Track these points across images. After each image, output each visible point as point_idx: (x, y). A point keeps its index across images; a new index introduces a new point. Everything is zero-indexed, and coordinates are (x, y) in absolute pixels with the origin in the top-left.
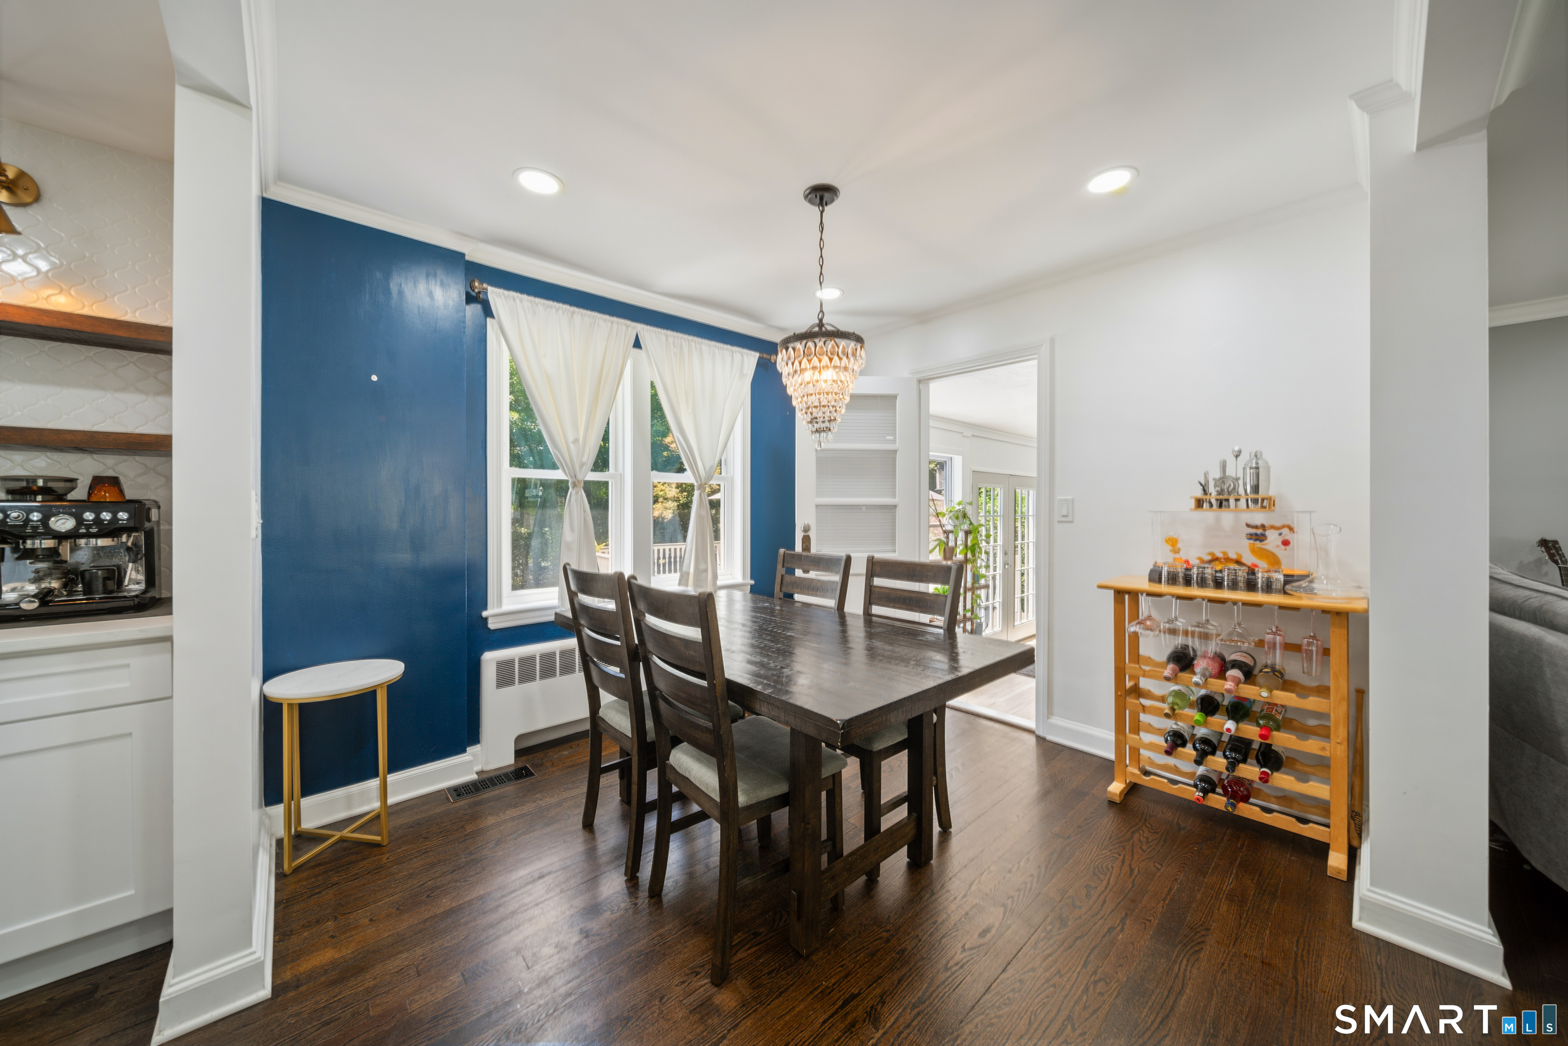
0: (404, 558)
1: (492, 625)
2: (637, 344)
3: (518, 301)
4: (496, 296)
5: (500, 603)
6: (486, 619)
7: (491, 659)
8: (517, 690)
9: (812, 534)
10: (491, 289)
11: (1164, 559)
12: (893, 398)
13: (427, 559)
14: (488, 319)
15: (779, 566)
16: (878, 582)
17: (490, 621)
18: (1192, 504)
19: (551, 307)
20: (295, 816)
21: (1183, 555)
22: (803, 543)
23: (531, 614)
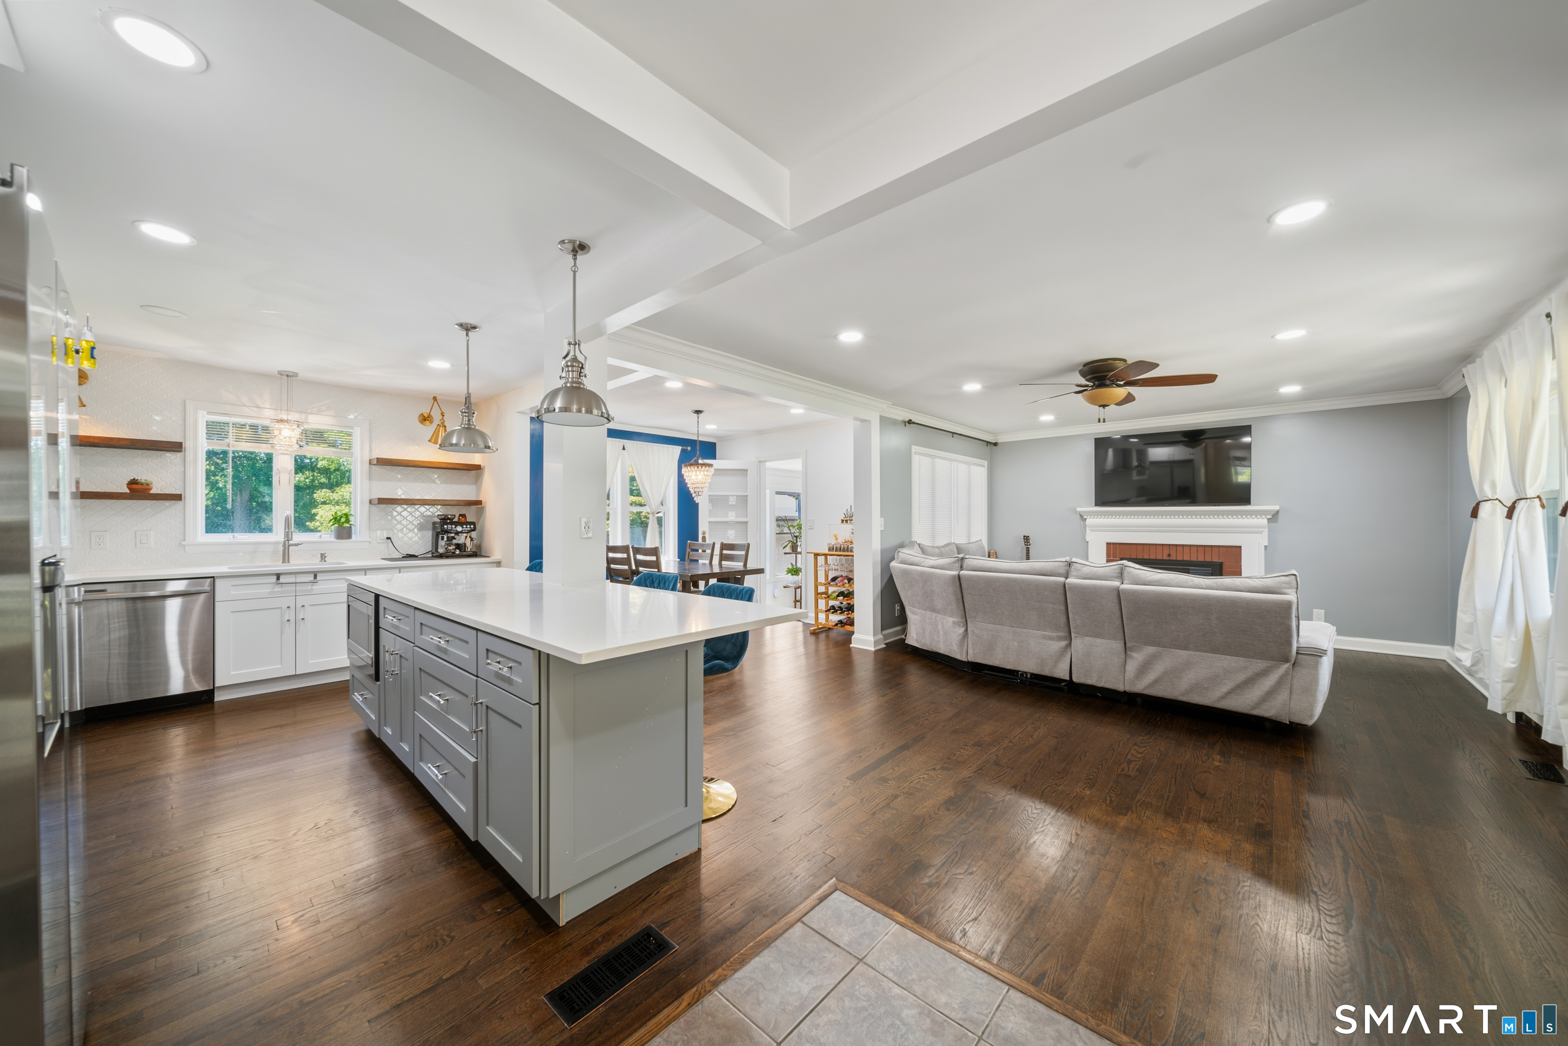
2: (624, 448)
9: (707, 536)
11: (833, 542)
12: (747, 470)
15: (688, 548)
16: (725, 552)
18: (841, 521)
21: (838, 541)
22: (702, 538)
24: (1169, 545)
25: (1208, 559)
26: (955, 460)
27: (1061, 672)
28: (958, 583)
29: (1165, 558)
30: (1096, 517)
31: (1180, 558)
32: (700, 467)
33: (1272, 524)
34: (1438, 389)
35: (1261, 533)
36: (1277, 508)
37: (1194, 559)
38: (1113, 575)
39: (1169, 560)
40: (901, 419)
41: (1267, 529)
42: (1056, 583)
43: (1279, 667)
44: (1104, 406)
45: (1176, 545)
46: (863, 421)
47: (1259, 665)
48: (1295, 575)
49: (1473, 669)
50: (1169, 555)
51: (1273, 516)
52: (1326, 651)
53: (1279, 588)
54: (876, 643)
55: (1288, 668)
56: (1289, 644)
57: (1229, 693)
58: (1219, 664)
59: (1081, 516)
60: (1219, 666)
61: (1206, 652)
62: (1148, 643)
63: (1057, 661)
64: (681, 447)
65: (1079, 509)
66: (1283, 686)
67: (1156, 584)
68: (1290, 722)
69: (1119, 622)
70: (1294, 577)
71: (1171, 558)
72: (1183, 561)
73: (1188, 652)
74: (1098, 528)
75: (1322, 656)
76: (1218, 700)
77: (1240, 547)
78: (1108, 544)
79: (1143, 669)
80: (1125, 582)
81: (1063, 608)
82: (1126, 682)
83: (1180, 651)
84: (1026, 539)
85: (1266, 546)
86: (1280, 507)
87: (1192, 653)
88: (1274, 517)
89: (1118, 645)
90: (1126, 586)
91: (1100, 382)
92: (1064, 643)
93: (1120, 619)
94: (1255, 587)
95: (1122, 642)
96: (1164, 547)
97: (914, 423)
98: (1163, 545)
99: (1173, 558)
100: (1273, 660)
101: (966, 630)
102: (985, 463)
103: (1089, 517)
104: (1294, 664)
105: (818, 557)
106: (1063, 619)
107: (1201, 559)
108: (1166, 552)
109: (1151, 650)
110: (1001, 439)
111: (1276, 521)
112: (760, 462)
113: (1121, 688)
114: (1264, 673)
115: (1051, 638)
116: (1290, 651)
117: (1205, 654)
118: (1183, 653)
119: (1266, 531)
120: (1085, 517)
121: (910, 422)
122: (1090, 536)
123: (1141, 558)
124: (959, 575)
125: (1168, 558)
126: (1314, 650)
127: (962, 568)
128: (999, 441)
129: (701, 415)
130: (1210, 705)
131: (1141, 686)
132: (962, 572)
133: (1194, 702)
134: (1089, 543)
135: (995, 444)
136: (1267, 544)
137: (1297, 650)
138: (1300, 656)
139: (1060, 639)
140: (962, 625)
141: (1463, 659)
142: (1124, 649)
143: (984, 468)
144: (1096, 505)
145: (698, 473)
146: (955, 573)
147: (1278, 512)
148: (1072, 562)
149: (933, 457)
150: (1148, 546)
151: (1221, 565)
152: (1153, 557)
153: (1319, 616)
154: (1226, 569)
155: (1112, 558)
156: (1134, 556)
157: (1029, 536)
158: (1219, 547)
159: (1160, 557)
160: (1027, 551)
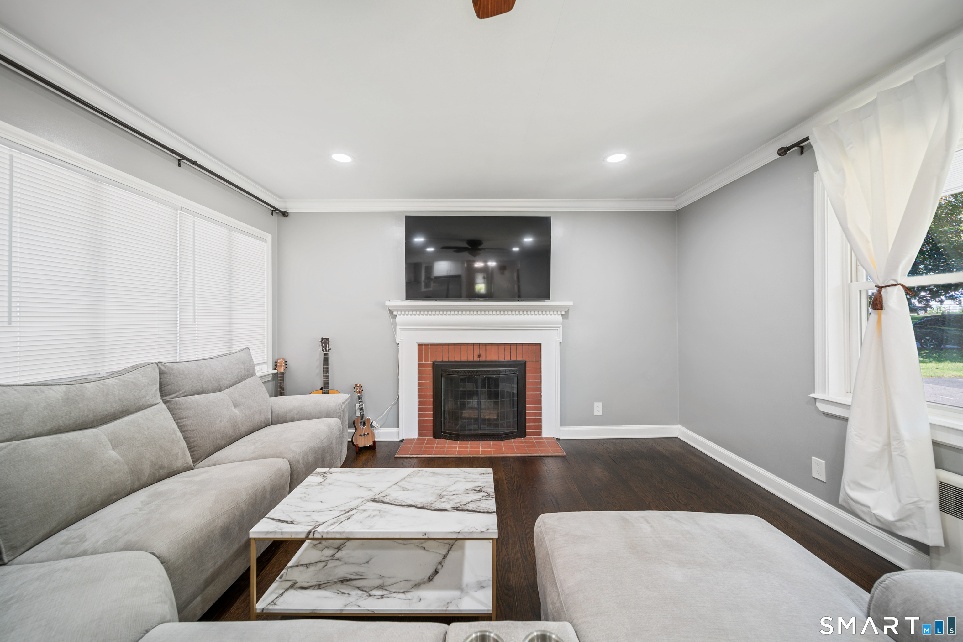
24: (480, 345)
25: (514, 359)
26: (184, 209)
29: (476, 359)
30: (403, 313)
31: (489, 359)
33: (566, 321)
35: (556, 329)
37: (501, 359)
39: (480, 361)
41: (561, 326)
45: (486, 345)
49: (899, 524)
50: (479, 356)
51: (566, 312)
59: (391, 312)
65: (388, 303)
71: (480, 359)
72: (492, 361)
74: (409, 327)
77: (540, 344)
78: (420, 345)
84: (325, 342)
85: (560, 343)
86: (571, 303)
96: (475, 347)
98: (473, 345)
99: (483, 359)
102: (270, 237)
103: (399, 313)
107: (507, 358)
108: (477, 353)
110: (291, 208)
111: (568, 318)
119: (561, 329)
120: (395, 313)
122: (401, 337)
123: (453, 360)
125: (478, 360)
128: (289, 211)
134: (399, 345)
135: (285, 214)
136: (561, 341)
141: (870, 504)
143: (266, 244)
144: (407, 298)
147: (569, 308)
150: (459, 347)
151: (525, 363)
152: (464, 359)
153: (598, 408)
154: (528, 368)
155: (424, 362)
156: (446, 359)
157: (328, 339)
158: (523, 344)
159: (470, 359)
160: (325, 358)
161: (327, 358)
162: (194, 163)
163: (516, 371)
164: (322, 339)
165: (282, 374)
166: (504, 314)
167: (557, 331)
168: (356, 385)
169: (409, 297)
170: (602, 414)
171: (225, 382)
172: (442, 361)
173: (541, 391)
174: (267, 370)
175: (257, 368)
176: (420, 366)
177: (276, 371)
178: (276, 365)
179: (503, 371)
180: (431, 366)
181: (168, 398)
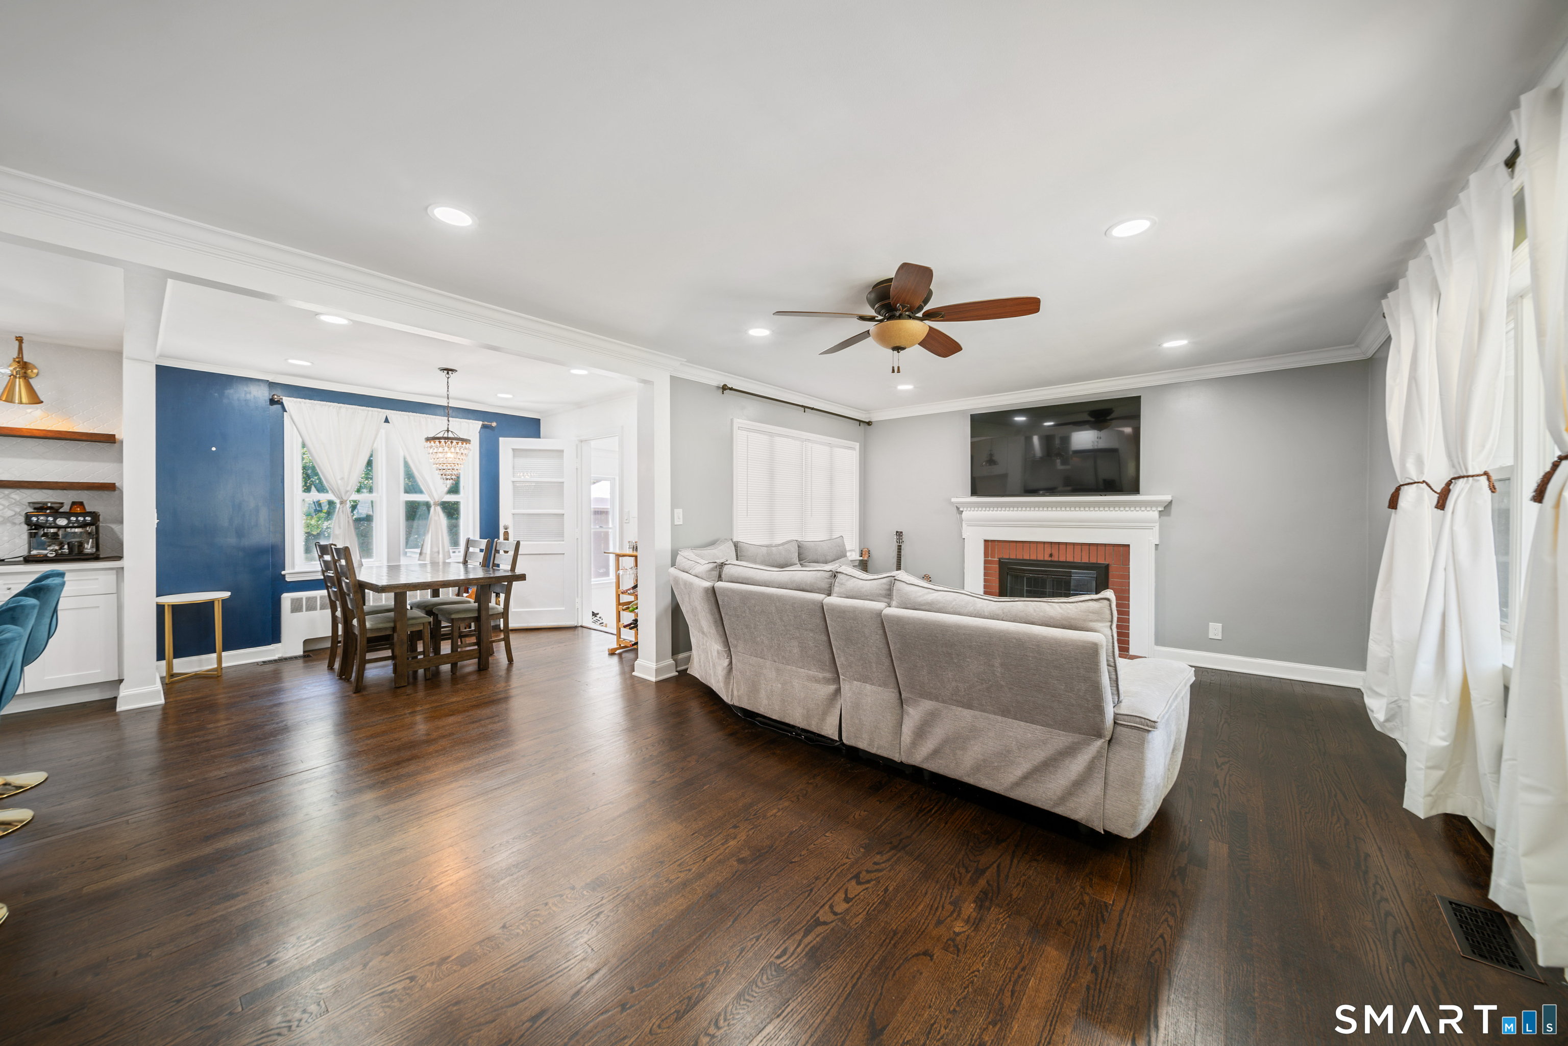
0: (232, 541)
1: (288, 579)
2: (387, 421)
3: (303, 404)
4: (287, 401)
5: (293, 567)
6: (284, 576)
7: (287, 598)
8: (304, 615)
9: (510, 531)
10: (284, 398)
12: (562, 451)
13: (246, 542)
14: (285, 413)
17: (287, 576)
19: (325, 405)
20: (170, 666)
22: (504, 535)
23: (315, 574)
24: (1051, 543)
25: (1093, 560)
26: (806, 440)
27: (829, 730)
28: (712, 599)
29: (1047, 558)
30: (969, 509)
31: (1062, 559)
32: (460, 443)
33: (1164, 518)
34: (1357, 346)
35: (1151, 528)
36: (1168, 498)
37: (1078, 560)
38: (881, 592)
39: (1051, 561)
40: (715, 384)
41: (1158, 524)
42: (814, 602)
43: (1089, 745)
44: (898, 349)
45: (1059, 543)
46: (645, 382)
47: (1061, 739)
48: (1108, 600)
50: (1051, 555)
51: (1165, 507)
52: (1155, 722)
53: (1084, 620)
54: (658, 671)
55: (1101, 748)
56: (1099, 709)
57: (1026, 777)
58: (1011, 734)
59: (958, 508)
60: (1011, 737)
61: (995, 713)
62: (926, 695)
63: (825, 714)
64: (481, 423)
65: (953, 500)
66: (1096, 775)
67: (927, 608)
68: (1104, 830)
69: (887, 662)
70: (1106, 602)
71: (1053, 559)
72: (1066, 562)
73: (972, 712)
74: (975, 523)
75: (1149, 731)
76: (1012, 788)
77: (1129, 546)
78: (986, 541)
79: (921, 733)
80: (894, 603)
81: (825, 638)
82: (902, 750)
83: (963, 709)
84: (899, 535)
85: (1156, 545)
86: (1172, 497)
87: (977, 713)
88: (1167, 507)
89: (889, 695)
90: (894, 611)
91: (891, 314)
92: (832, 688)
93: (890, 658)
94: (1051, 618)
95: (896, 691)
96: (1046, 545)
97: (731, 389)
98: (1044, 543)
99: (1055, 558)
100: (1080, 733)
101: (731, 663)
102: (857, 445)
103: (965, 509)
104: (1110, 741)
105: (620, 558)
106: (827, 657)
107: (1085, 560)
108: (1048, 552)
109: (927, 705)
110: (874, 418)
111: (1169, 515)
112: (582, 441)
113: (897, 758)
114: (1069, 752)
115: (817, 681)
116: (1103, 721)
117: (993, 716)
118: (967, 714)
119: (1157, 529)
120: (961, 509)
121: (725, 388)
122: (967, 532)
123: (1021, 558)
124: (713, 587)
125: (1050, 559)
126: (1138, 720)
127: (720, 578)
128: (873, 420)
129: (453, 376)
130: (1002, 792)
131: (919, 757)
132: (719, 584)
133: (983, 787)
134: (965, 541)
135: (869, 423)
136: (1157, 543)
137: (1115, 719)
138: (1119, 728)
139: (827, 681)
140: (726, 656)
142: (899, 701)
143: (854, 452)
144: (973, 495)
145: (446, 449)
146: (708, 584)
147: (1171, 502)
148: (837, 572)
149: (771, 434)
150: (1028, 544)
151: (1107, 567)
152: (1033, 557)
153: (1215, 630)
154: (1112, 572)
155: (990, 559)
156: (1013, 557)
157: (902, 532)
158: (1105, 545)
159: (1041, 558)
160: (898, 549)
161: (901, 549)
162: (813, 409)
163: (1093, 574)
164: (897, 532)
165: (866, 561)
166: (1080, 510)
167: (1151, 530)
168: (925, 576)
169: (974, 492)
170: (1222, 637)
171: (829, 558)
172: (1009, 559)
173: (1129, 601)
174: (854, 556)
175: (848, 554)
176: (986, 562)
177: (861, 558)
178: (862, 553)
179: (1076, 573)
180: (998, 563)
181: (802, 562)
